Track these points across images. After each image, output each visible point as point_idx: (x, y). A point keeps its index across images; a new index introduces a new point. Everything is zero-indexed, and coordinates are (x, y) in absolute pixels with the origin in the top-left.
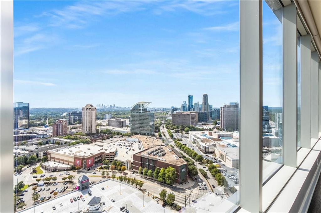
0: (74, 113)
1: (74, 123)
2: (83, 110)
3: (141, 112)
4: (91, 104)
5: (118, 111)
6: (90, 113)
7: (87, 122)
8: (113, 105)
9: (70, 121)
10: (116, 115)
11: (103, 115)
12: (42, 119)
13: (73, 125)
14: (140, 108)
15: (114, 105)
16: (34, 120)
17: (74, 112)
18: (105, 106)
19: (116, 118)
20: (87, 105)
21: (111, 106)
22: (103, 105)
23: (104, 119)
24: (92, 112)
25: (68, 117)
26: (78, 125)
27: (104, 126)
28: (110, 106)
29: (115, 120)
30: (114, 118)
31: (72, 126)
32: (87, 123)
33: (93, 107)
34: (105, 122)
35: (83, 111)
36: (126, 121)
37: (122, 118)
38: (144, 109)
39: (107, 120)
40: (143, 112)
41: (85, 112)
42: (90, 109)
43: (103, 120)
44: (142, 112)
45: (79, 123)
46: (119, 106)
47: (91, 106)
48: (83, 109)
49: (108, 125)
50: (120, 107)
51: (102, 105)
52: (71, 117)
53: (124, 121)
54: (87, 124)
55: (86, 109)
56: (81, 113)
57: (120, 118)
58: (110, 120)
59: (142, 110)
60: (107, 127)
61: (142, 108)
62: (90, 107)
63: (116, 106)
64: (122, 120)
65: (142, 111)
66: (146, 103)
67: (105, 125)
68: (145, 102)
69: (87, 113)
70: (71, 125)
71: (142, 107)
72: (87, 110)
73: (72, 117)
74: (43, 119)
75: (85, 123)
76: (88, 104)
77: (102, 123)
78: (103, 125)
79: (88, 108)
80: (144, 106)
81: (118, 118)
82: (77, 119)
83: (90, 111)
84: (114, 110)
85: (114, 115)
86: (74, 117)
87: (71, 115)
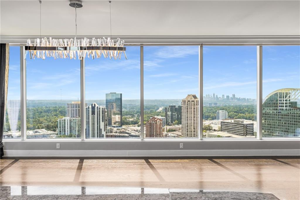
0: (173, 108)
1: (172, 123)
2: (183, 104)
3: (284, 108)
4: (193, 94)
5: (240, 106)
6: (193, 108)
7: (189, 123)
9: (166, 119)
10: (235, 113)
11: (213, 113)
12: (135, 115)
13: (170, 125)
14: (281, 101)
15: (234, 95)
16: (127, 116)
17: (172, 106)
18: (218, 97)
19: (236, 118)
20: (189, 95)
21: (228, 97)
22: (214, 95)
23: (215, 119)
24: (196, 106)
25: (164, 114)
26: (177, 126)
27: (215, 130)
28: (225, 97)
29: (233, 121)
30: (233, 118)
31: (169, 127)
32: (189, 125)
33: (197, 98)
34: (215, 124)
35: (183, 106)
36: (253, 124)
37: (246, 119)
38: (292, 103)
39: (220, 120)
40: (288, 108)
41: (186, 106)
42: (193, 102)
43: (214, 121)
44: (286, 110)
45: (178, 124)
46: (242, 97)
47: (195, 97)
48: (183, 102)
49: (221, 130)
50: (245, 99)
51: (212, 95)
53: (250, 124)
55: (186, 102)
56: (180, 108)
57: (244, 118)
58: (225, 121)
59: (284, 105)
60: (220, 132)
62: (193, 99)
64: (246, 122)
65: (286, 106)
66: (294, 90)
67: (217, 129)
68: (291, 89)
69: (189, 108)
70: (168, 125)
71: (285, 99)
72: (189, 104)
73: (169, 113)
74: (137, 115)
75: (186, 124)
76: (190, 94)
77: (212, 125)
78: (213, 128)
79: (190, 101)
80: (289, 97)
81: (240, 118)
82: (175, 117)
83: (192, 105)
84: (232, 105)
85: (232, 113)
86: (172, 114)
87: (168, 111)
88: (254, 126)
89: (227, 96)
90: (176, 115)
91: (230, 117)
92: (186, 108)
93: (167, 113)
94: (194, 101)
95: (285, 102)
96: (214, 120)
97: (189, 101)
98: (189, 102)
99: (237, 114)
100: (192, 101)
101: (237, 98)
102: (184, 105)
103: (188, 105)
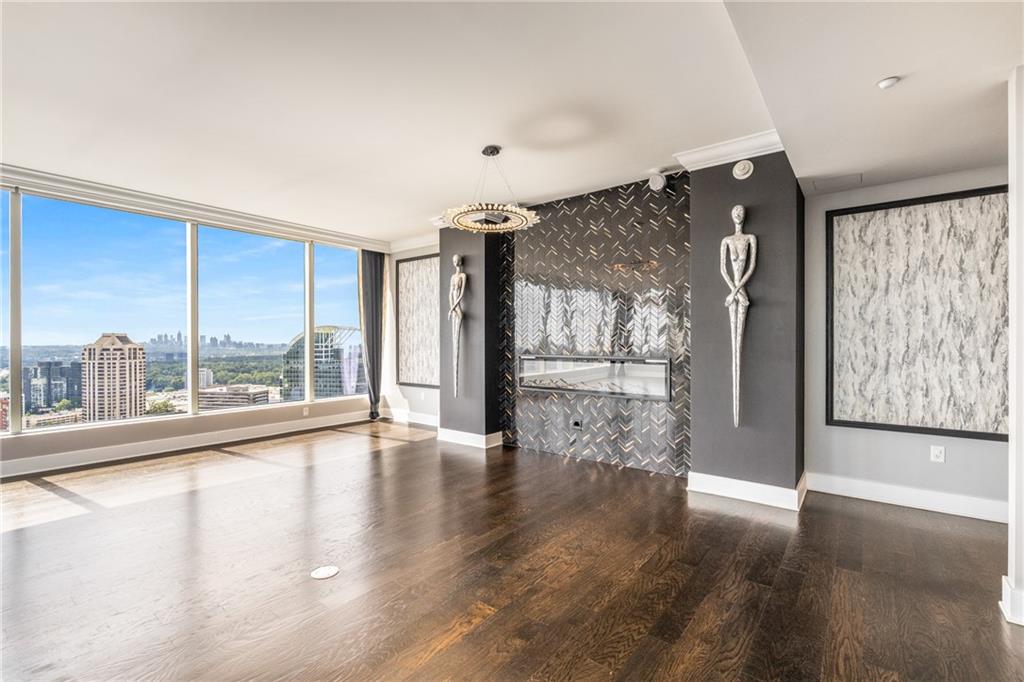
0: (50, 369)
1: (49, 406)
2: (87, 357)
3: (324, 360)
4: (120, 332)
5: (241, 359)
6: (117, 365)
7: (106, 402)
8: (221, 338)
9: (28, 398)
10: (231, 374)
11: (178, 374)
13: (43, 413)
14: (318, 347)
15: (228, 337)
17: (49, 364)
19: (232, 383)
20: (105, 336)
21: (214, 340)
22: (179, 335)
23: (179, 388)
24: (127, 362)
26: (66, 413)
29: (225, 389)
30: (225, 383)
31: (35, 419)
32: (106, 406)
33: (131, 343)
35: (87, 361)
36: (269, 392)
37: (254, 383)
38: (334, 351)
40: (329, 359)
41: (97, 362)
42: (119, 353)
44: (327, 362)
45: (69, 408)
46: (245, 341)
47: (124, 339)
48: (87, 353)
50: (251, 344)
51: (175, 336)
52: (34, 381)
53: (261, 393)
54: (106, 410)
55: (97, 352)
56: (77, 367)
57: (249, 381)
58: (207, 391)
59: (324, 354)
61: (326, 347)
62: (119, 345)
63: (233, 339)
64: (253, 389)
65: (326, 357)
66: (339, 328)
68: (335, 327)
69: (106, 366)
70: (36, 412)
71: (324, 345)
72: (105, 357)
73: (39, 382)
75: (97, 406)
76: (109, 331)
77: (174, 402)
78: (178, 408)
79: (109, 350)
80: (332, 340)
81: (240, 382)
82: (61, 391)
83: (115, 359)
84: (224, 356)
85: (223, 373)
86: (49, 384)
87: (36, 377)
88: (270, 395)
89: (212, 339)
90: (65, 385)
91: (219, 382)
92: (97, 365)
93: (30, 381)
94: (121, 349)
95: (324, 349)
96: (179, 391)
97: (104, 350)
98: (105, 353)
99: (235, 374)
100: (115, 350)
101: (235, 343)
102: (90, 359)
103: (102, 359)
